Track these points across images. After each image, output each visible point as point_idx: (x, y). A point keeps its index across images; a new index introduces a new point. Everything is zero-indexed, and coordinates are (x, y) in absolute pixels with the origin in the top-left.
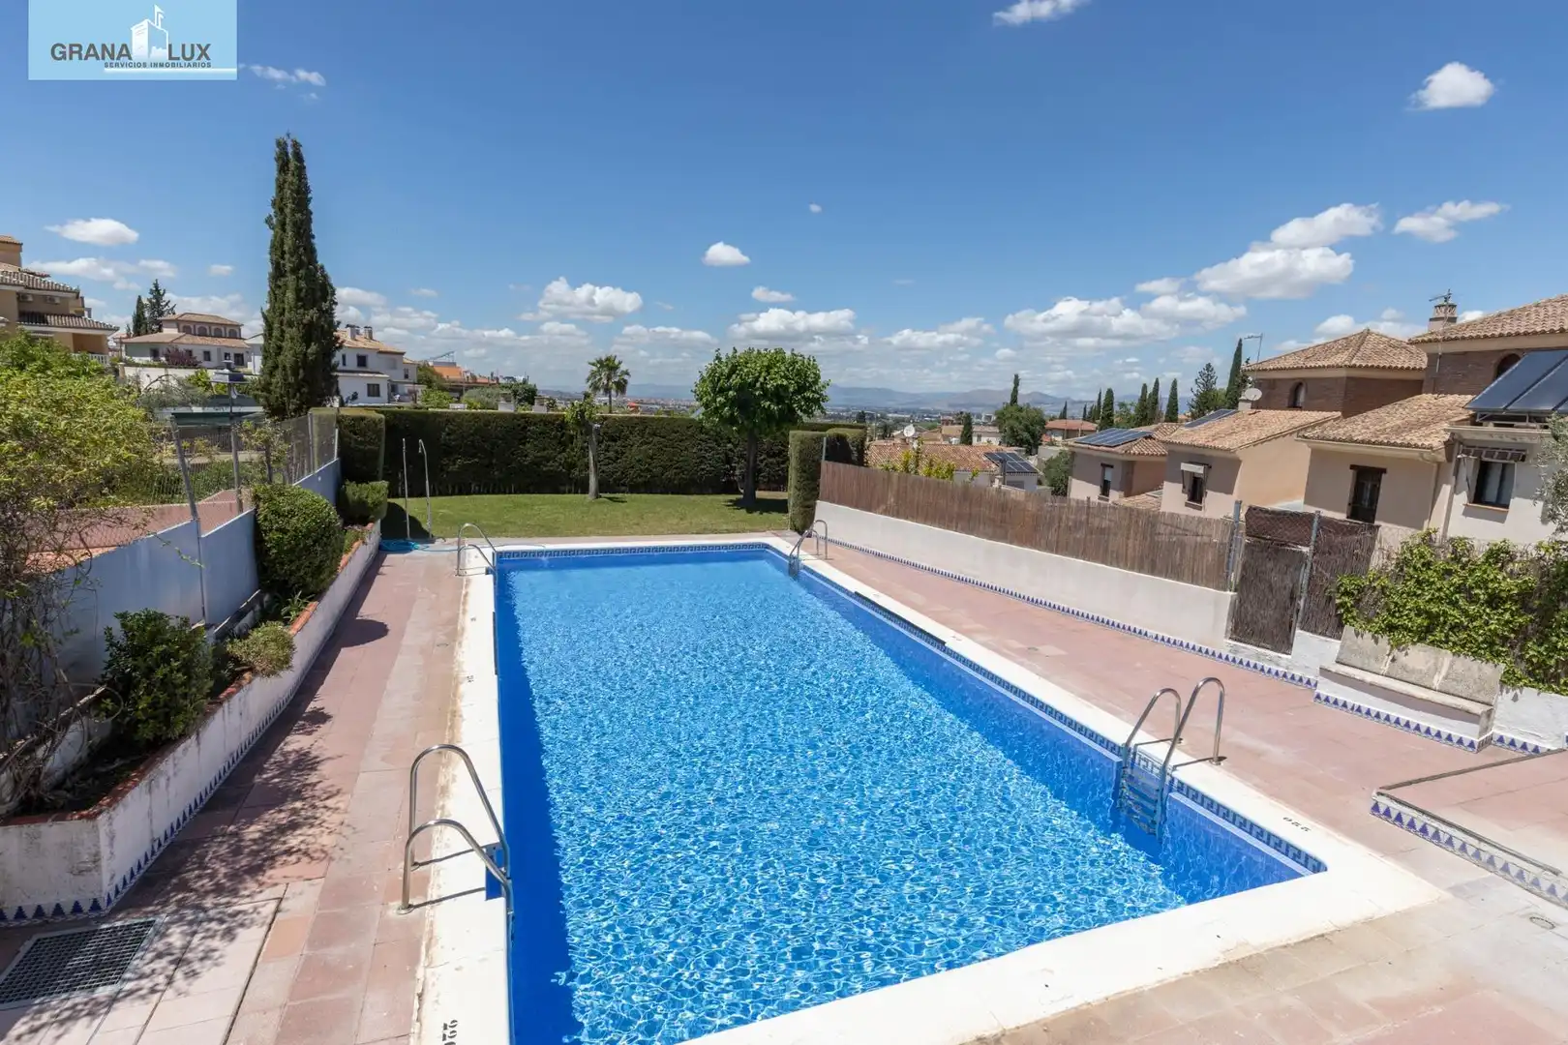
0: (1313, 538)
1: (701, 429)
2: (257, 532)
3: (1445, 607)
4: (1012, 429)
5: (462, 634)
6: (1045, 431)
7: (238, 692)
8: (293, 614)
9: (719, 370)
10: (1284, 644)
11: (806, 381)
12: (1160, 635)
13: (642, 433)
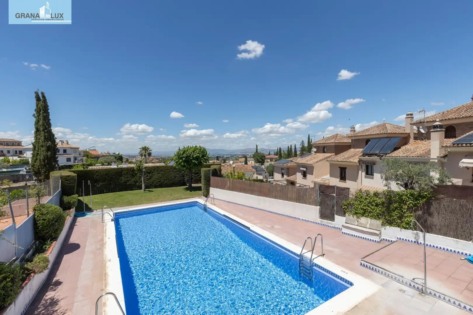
0: (336, 192)
1: (175, 168)
2: (35, 221)
3: (367, 207)
4: (257, 159)
5: (105, 244)
6: (265, 159)
7: (29, 281)
8: (47, 247)
9: (180, 153)
10: (333, 219)
11: (204, 154)
12: (303, 219)
13: (157, 171)
